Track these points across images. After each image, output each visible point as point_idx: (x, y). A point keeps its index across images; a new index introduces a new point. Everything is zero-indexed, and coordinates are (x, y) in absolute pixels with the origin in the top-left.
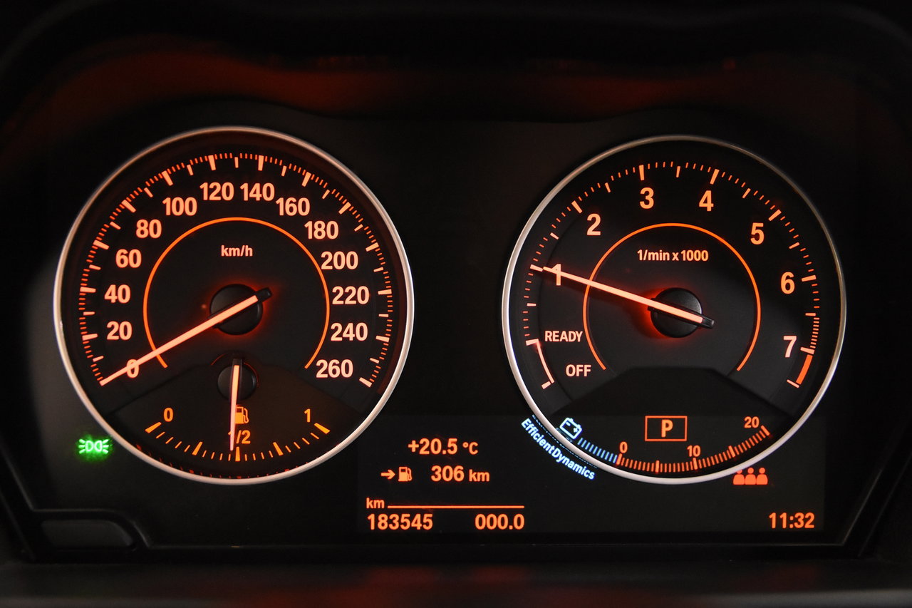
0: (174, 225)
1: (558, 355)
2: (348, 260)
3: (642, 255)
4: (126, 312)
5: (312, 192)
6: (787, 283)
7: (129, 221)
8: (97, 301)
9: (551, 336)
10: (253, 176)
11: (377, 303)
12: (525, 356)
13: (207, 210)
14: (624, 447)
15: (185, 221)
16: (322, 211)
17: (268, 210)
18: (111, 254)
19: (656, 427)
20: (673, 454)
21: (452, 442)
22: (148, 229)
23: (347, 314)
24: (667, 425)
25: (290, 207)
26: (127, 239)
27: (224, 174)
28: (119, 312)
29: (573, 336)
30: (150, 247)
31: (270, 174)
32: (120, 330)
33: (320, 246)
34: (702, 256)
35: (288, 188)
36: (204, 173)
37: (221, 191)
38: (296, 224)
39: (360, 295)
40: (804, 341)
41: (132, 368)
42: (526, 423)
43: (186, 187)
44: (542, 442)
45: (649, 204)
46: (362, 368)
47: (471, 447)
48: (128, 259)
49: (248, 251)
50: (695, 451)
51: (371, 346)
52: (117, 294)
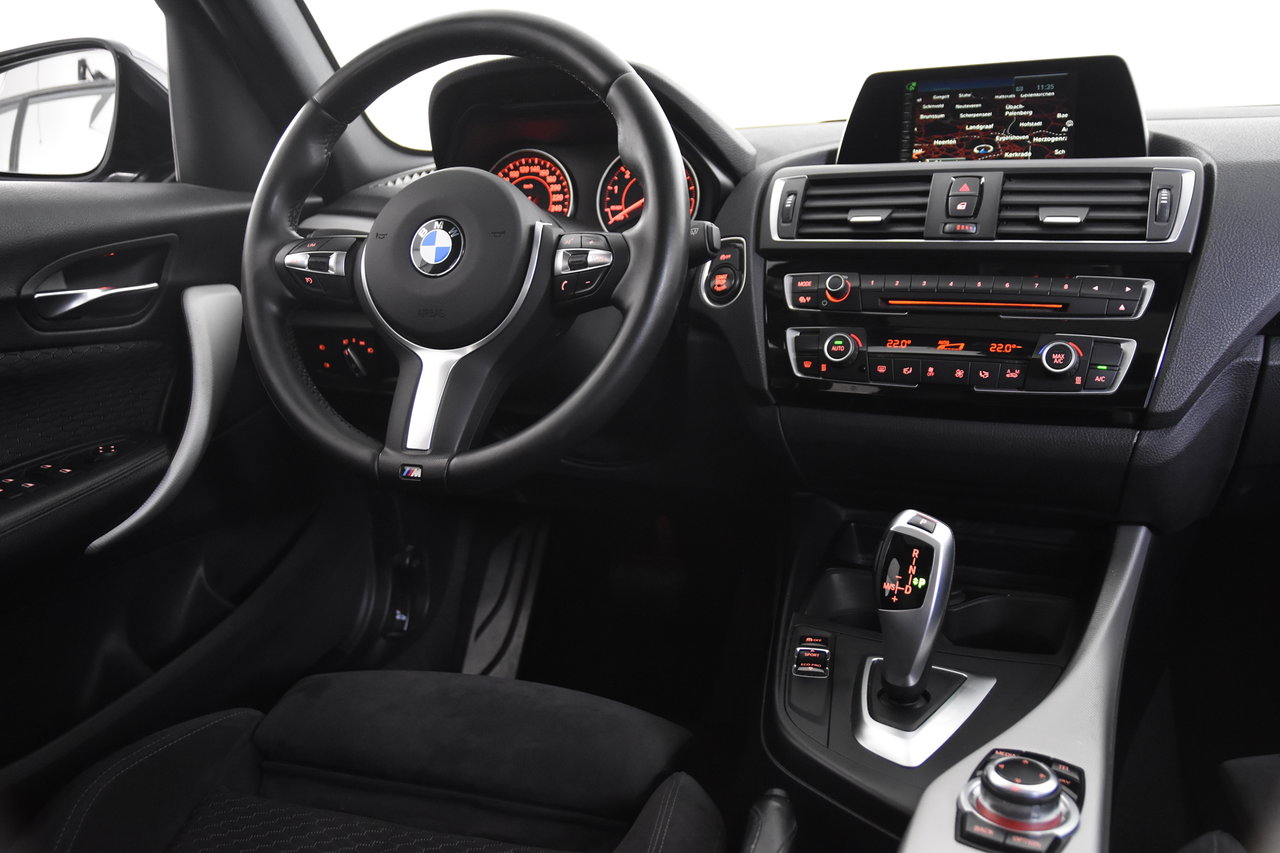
1: (615, 214)
2: (558, 187)
5: (549, 169)
9: (612, 207)
10: (533, 164)
11: (565, 200)
13: (521, 175)
15: (515, 179)
16: (552, 173)
17: (537, 174)
23: (555, 203)
25: (543, 173)
27: (527, 164)
29: (619, 208)
31: (539, 164)
33: (549, 184)
35: (543, 167)
36: (521, 165)
37: (525, 169)
38: (544, 178)
39: (560, 197)
43: (516, 168)
49: (531, 186)
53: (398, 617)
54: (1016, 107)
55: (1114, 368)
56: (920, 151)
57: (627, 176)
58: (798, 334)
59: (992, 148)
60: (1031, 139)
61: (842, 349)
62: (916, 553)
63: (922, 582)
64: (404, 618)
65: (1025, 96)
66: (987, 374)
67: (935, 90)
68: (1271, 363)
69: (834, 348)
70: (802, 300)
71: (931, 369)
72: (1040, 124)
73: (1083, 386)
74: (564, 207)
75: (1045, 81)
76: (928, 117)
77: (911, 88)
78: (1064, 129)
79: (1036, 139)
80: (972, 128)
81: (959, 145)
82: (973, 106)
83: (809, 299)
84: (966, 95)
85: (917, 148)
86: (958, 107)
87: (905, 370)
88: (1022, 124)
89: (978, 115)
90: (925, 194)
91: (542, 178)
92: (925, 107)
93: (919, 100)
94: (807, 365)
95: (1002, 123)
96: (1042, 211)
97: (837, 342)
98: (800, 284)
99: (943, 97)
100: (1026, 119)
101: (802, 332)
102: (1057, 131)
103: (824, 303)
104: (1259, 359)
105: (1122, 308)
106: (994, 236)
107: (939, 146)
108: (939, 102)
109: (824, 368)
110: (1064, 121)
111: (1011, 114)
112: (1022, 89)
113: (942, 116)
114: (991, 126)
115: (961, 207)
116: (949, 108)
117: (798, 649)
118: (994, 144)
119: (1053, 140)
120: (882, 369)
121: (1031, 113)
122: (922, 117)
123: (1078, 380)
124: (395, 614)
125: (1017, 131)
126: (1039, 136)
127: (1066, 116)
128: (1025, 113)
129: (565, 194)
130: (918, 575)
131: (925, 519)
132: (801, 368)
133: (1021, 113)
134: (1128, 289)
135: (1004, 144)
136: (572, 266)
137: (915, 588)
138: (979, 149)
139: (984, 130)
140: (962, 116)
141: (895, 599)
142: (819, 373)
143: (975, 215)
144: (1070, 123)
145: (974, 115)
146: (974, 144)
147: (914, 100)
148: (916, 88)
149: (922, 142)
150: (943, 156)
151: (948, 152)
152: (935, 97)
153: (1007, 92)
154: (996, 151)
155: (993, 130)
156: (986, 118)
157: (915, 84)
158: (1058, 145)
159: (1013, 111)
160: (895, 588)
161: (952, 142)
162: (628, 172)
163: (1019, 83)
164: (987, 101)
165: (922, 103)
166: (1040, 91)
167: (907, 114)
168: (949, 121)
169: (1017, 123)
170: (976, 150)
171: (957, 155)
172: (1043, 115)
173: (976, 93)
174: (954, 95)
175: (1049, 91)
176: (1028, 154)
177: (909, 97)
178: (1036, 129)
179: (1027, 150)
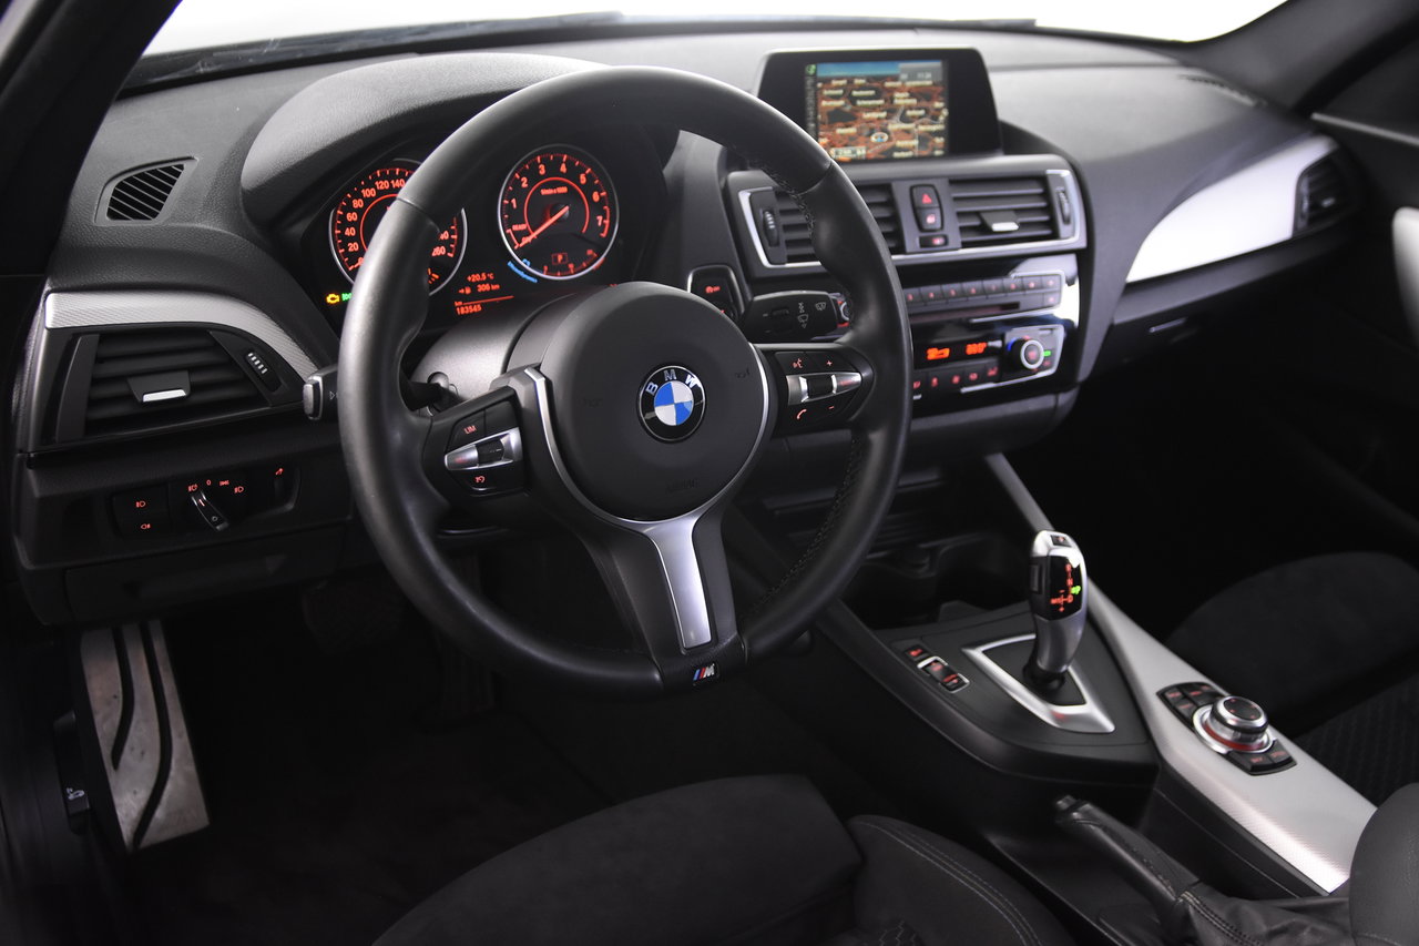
0: (368, 201)
1: (520, 235)
3: (544, 192)
4: (355, 239)
6: (596, 197)
7: (350, 202)
8: (342, 236)
9: (515, 228)
10: (396, 177)
12: (508, 236)
13: (380, 193)
14: (546, 268)
15: (372, 199)
18: (345, 215)
19: (556, 258)
20: (565, 271)
21: (483, 275)
22: (357, 203)
24: (560, 258)
26: (350, 209)
27: (383, 178)
28: (352, 239)
29: (522, 227)
30: (359, 211)
31: (402, 175)
32: (354, 247)
34: (564, 190)
36: (376, 179)
37: (384, 185)
40: (604, 218)
42: (510, 264)
43: (370, 185)
44: (516, 270)
45: (542, 172)
46: (449, 250)
47: (491, 276)
48: (352, 217)
50: (571, 266)
51: (453, 240)
52: (350, 232)
53: (71, 797)
54: (902, 95)
55: (1053, 352)
56: (825, 141)
57: (524, 185)
59: (886, 137)
60: (916, 127)
65: (910, 83)
66: (975, 375)
67: (833, 74)
71: (934, 380)
72: (922, 112)
74: (451, 232)
75: (924, 70)
76: (829, 104)
77: (812, 72)
78: (941, 118)
79: (922, 128)
80: (868, 115)
81: (859, 133)
82: (867, 93)
84: (861, 81)
85: (822, 137)
86: (855, 93)
87: (914, 385)
88: (909, 113)
89: (872, 102)
92: (826, 92)
93: (820, 85)
95: (891, 111)
96: (987, 218)
99: (841, 83)
100: (911, 108)
102: (935, 119)
106: (960, 246)
107: (842, 135)
108: (837, 88)
110: (939, 110)
111: (899, 102)
112: (904, 76)
113: (840, 103)
114: (884, 114)
116: (847, 93)
118: (888, 133)
119: (933, 128)
121: (914, 101)
122: (824, 103)
125: (904, 119)
126: (923, 124)
127: (941, 104)
128: (911, 101)
130: (1074, 585)
131: (1059, 537)
133: (907, 101)
135: (896, 132)
137: (1074, 595)
138: (876, 138)
139: (878, 118)
140: (859, 103)
141: (1062, 609)
144: (945, 112)
145: (869, 103)
146: (872, 132)
147: (814, 85)
148: (816, 71)
149: (827, 130)
150: (846, 145)
151: (849, 142)
152: (834, 83)
153: (895, 78)
154: (890, 140)
155: (887, 118)
156: (879, 106)
157: (813, 67)
158: (937, 134)
159: (901, 99)
160: (1060, 600)
161: (852, 130)
162: (524, 179)
163: (904, 71)
164: (879, 88)
165: (822, 89)
166: (921, 80)
167: (810, 100)
168: (848, 108)
169: (904, 112)
170: (873, 139)
171: (857, 144)
172: (924, 104)
173: (869, 79)
174: (850, 81)
175: (928, 80)
176: (915, 142)
177: (809, 82)
178: (920, 117)
179: (913, 138)
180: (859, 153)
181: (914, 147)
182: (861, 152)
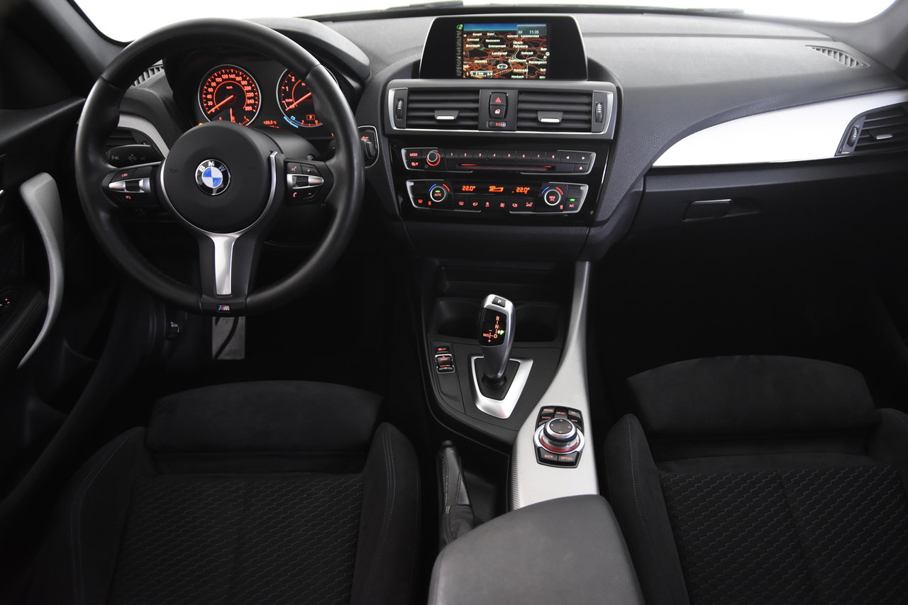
0: (218, 83)
1: (289, 104)
2: (249, 88)
4: (212, 100)
5: (242, 76)
7: (210, 83)
8: (206, 98)
9: (287, 100)
10: (230, 73)
11: (255, 96)
12: (282, 104)
13: (223, 80)
14: (303, 121)
15: (220, 83)
16: (244, 79)
17: (234, 80)
18: (208, 89)
19: (308, 116)
20: (313, 122)
21: (272, 121)
22: (213, 84)
23: (249, 98)
24: (311, 117)
25: (239, 79)
26: (210, 86)
27: (226, 73)
28: (210, 100)
29: (291, 100)
30: (214, 88)
31: (234, 73)
32: (210, 103)
33: (243, 86)
35: (237, 75)
36: (222, 73)
37: (225, 77)
38: (239, 82)
39: (251, 94)
41: (213, 110)
42: (284, 117)
43: (219, 76)
44: (288, 121)
46: (254, 108)
47: (275, 122)
48: (210, 90)
49: (231, 87)
50: (317, 121)
51: (255, 104)
52: (209, 96)
53: (172, 326)
54: (519, 43)
55: (578, 200)
56: (467, 66)
57: (293, 80)
58: (413, 184)
59: (507, 66)
60: (528, 61)
61: (440, 195)
62: (498, 318)
63: (501, 332)
64: (176, 326)
65: (524, 36)
66: (516, 205)
67: (473, 30)
68: (647, 191)
69: (435, 195)
70: (413, 164)
71: (488, 203)
72: (532, 53)
73: (564, 210)
74: (255, 100)
75: (534, 29)
76: (470, 46)
77: (460, 28)
78: (545, 57)
79: (530, 62)
80: (495, 53)
81: (489, 64)
82: (495, 41)
83: (417, 164)
84: (491, 34)
85: (465, 64)
86: (487, 41)
87: (474, 204)
88: (522, 53)
89: (498, 46)
90: (477, 101)
91: (237, 82)
92: (468, 40)
93: (465, 36)
94: (420, 201)
95: (511, 52)
96: (540, 114)
97: (437, 191)
98: (411, 155)
99: (478, 35)
100: (524, 50)
101: (415, 182)
102: (541, 57)
103: (426, 167)
104: (642, 189)
105: (581, 168)
106: (516, 129)
107: (478, 64)
108: (476, 37)
109: (430, 203)
110: (544, 52)
111: (516, 47)
112: (520, 32)
113: (479, 46)
114: (506, 53)
115: (497, 112)
116: (482, 41)
117: (436, 356)
118: (508, 64)
119: (539, 63)
120: (461, 204)
121: (527, 47)
122: (467, 46)
123: (561, 207)
124: (171, 325)
125: (519, 56)
126: (532, 60)
127: (545, 49)
128: (524, 46)
129: (254, 92)
130: (500, 329)
131: (500, 299)
132: (416, 203)
133: (522, 46)
134: (583, 158)
135: (513, 64)
136: (298, 184)
137: (499, 335)
138: (500, 66)
139: (502, 55)
140: (489, 46)
141: (489, 341)
142: (427, 206)
143: (505, 117)
144: (548, 54)
145: (497, 46)
146: (498, 63)
147: (462, 36)
148: (463, 28)
149: (468, 61)
150: (480, 70)
151: (483, 67)
152: (474, 34)
153: (514, 33)
154: (509, 68)
155: (507, 56)
156: (503, 48)
157: (461, 26)
158: (542, 66)
159: (517, 45)
160: (489, 336)
161: (485, 62)
162: (293, 77)
163: (520, 29)
164: (503, 38)
165: (467, 37)
166: (531, 34)
167: (459, 44)
168: (483, 49)
169: (520, 52)
170: (498, 67)
171: (488, 69)
172: (534, 48)
173: (496, 33)
174: (484, 33)
175: (536, 34)
176: (527, 70)
177: (459, 33)
178: (530, 56)
179: (526, 68)
180: (488, 74)
181: (525, 73)
182: (490, 73)
